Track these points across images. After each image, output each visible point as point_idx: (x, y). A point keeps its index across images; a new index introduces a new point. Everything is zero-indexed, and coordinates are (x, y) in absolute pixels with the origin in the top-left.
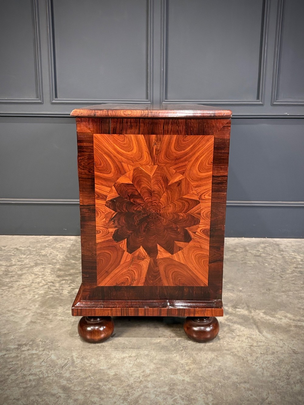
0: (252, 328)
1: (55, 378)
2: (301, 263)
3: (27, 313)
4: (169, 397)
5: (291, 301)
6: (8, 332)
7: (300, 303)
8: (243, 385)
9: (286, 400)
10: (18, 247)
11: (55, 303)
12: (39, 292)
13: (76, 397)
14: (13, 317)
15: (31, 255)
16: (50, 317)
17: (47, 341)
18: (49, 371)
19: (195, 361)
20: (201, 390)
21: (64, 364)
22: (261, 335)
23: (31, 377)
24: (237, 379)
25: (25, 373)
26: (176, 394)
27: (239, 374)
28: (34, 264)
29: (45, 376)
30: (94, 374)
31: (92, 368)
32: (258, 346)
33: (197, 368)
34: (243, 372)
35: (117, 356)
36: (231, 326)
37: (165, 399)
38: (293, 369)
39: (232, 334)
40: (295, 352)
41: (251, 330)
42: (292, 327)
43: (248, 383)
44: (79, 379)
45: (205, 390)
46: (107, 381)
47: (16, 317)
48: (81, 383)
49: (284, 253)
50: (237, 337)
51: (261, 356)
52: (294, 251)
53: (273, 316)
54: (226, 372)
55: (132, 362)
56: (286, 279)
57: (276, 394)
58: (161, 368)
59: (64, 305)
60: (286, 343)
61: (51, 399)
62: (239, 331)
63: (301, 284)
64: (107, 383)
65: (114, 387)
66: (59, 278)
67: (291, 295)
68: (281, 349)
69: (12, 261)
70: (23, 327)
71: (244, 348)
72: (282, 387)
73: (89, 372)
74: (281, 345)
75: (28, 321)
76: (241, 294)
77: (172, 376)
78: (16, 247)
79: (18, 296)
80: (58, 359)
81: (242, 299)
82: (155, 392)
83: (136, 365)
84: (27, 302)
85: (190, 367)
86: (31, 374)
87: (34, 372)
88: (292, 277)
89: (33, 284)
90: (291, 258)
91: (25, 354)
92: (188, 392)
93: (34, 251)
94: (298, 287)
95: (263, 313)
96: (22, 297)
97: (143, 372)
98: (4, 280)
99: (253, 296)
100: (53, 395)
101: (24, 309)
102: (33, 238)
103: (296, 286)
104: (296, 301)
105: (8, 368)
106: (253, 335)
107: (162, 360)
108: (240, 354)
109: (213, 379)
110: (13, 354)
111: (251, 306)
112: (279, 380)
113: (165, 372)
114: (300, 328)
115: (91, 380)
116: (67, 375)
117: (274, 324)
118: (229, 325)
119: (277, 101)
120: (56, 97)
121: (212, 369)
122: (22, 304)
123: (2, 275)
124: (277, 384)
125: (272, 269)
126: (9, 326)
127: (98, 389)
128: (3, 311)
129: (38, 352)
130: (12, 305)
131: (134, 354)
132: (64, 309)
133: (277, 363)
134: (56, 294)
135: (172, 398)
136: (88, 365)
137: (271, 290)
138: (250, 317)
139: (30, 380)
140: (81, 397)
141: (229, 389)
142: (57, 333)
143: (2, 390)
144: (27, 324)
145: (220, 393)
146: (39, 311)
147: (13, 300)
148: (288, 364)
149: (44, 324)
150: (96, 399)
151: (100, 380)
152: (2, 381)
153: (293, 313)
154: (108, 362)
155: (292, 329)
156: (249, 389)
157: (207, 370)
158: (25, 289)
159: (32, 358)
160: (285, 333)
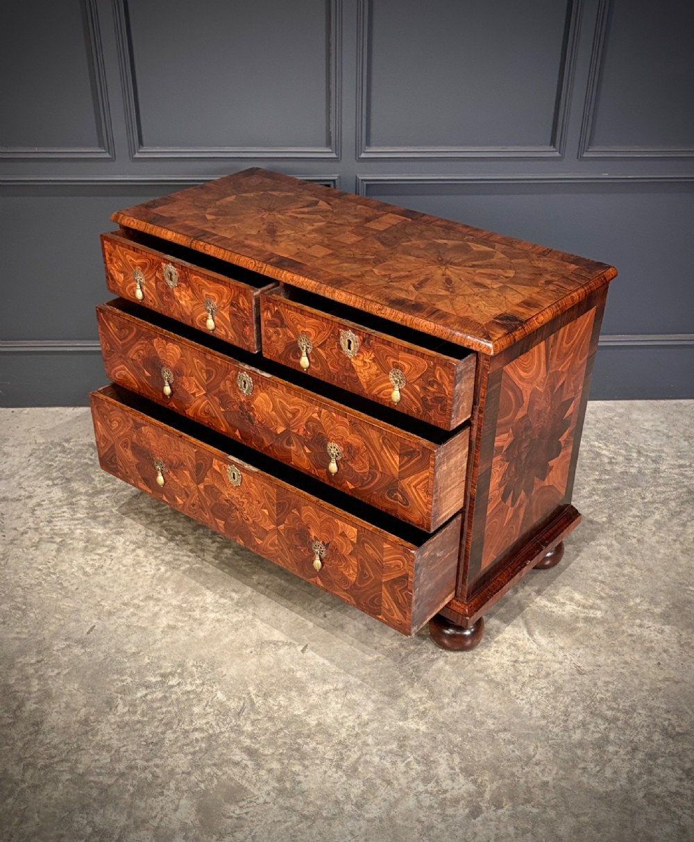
0: (517, 626)
1: (233, 735)
2: (608, 468)
3: (157, 608)
4: (399, 760)
6: (137, 650)
8: (502, 735)
9: (560, 756)
11: (197, 583)
12: (163, 557)
13: (269, 766)
14: (136, 618)
16: (197, 614)
17: (204, 666)
18: (220, 724)
19: (433, 694)
20: (443, 746)
21: (240, 708)
22: (530, 638)
23: (197, 735)
24: (494, 724)
25: (186, 728)
26: (408, 754)
27: (497, 715)
29: (217, 732)
30: (288, 724)
31: (283, 713)
32: (527, 662)
33: (436, 708)
34: (502, 712)
35: (315, 689)
38: (574, 703)
40: (580, 672)
41: (517, 629)
42: (579, 622)
43: (509, 731)
44: (268, 734)
45: (448, 745)
46: (308, 736)
47: (141, 617)
48: (271, 742)
50: (495, 645)
51: (530, 681)
52: (598, 437)
53: (551, 599)
54: (478, 714)
55: (339, 700)
57: (548, 748)
58: (384, 709)
59: (214, 586)
60: (567, 654)
61: (235, 770)
64: (309, 740)
65: (320, 746)
68: (559, 666)
70: (157, 637)
71: (505, 666)
72: (557, 735)
73: (279, 721)
74: (561, 658)
75: (163, 626)
77: (401, 723)
79: (131, 570)
80: (228, 700)
82: (379, 753)
83: (346, 705)
84: (149, 582)
85: (426, 705)
86: (195, 730)
87: (198, 726)
88: (589, 506)
89: (149, 539)
90: (592, 455)
91: (176, 693)
92: (425, 750)
95: (536, 591)
96: (139, 571)
97: (359, 717)
98: (94, 530)
100: (236, 764)
101: (149, 598)
105: (158, 720)
106: (520, 640)
108: (498, 678)
109: (461, 727)
110: (157, 693)
112: (554, 723)
113: (391, 717)
114: (592, 624)
115: (285, 736)
116: (248, 728)
117: (552, 616)
119: (590, 150)
120: (141, 143)
121: (458, 708)
122: (142, 587)
123: (87, 518)
124: (550, 731)
126: (134, 638)
127: (298, 750)
128: (115, 605)
129: (194, 687)
130: (126, 590)
131: (340, 686)
132: (215, 595)
133: (552, 693)
135: (403, 761)
136: (276, 708)
138: (516, 602)
139: (197, 740)
140: (275, 765)
141: (482, 743)
142: (215, 649)
143: (162, 758)
144: (162, 632)
145: (469, 750)
146: (174, 602)
147: (125, 579)
148: (567, 694)
149: (190, 630)
150: (297, 768)
151: (298, 734)
152: (156, 744)
153: (584, 590)
154: (304, 701)
155: (580, 625)
156: (510, 742)
157: (451, 710)
158: (138, 551)
159: (189, 699)
160: (568, 635)
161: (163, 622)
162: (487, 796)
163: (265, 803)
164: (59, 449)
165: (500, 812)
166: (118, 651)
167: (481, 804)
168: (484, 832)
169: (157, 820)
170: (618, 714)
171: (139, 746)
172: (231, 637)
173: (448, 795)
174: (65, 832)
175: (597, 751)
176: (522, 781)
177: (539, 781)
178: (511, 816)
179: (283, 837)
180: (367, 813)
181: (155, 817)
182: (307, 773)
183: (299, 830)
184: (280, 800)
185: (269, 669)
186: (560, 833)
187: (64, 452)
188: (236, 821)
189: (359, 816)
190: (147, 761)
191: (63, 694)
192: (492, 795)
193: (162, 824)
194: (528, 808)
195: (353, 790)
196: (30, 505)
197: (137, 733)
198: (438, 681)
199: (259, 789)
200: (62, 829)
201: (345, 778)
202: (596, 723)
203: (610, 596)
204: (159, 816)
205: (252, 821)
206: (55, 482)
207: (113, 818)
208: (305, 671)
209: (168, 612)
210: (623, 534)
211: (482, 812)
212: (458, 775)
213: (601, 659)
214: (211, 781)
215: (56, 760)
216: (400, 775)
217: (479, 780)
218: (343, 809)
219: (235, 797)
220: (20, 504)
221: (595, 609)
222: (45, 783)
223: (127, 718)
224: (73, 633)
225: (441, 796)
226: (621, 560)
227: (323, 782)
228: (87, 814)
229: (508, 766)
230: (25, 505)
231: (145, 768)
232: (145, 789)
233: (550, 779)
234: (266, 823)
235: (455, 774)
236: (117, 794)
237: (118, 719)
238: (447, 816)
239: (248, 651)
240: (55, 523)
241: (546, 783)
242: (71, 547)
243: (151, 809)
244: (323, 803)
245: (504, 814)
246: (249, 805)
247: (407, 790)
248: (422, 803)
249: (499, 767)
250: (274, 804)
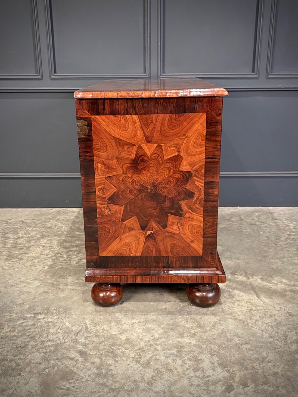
0: (250, 294)
1: (72, 344)
2: (294, 230)
3: (39, 284)
4: (178, 359)
5: (285, 267)
6: (23, 302)
7: (294, 269)
8: (245, 346)
9: (284, 358)
10: (23, 220)
11: (65, 273)
12: (48, 263)
13: (92, 360)
14: (26, 288)
15: (37, 227)
16: (61, 287)
17: (61, 310)
18: (65, 338)
19: (200, 325)
20: (206, 352)
21: (78, 331)
22: (258, 299)
23: (50, 343)
24: (239, 340)
25: (44, 339)
26: (184, 355)
27: (241, 336)
28: (41, 237)
29: (62, 342)
30: (107, 339)
31: (105, 334)
32: (257, 310)
33: (202, 332)
34: (244, 335)
35: (127, 322)
36: (231, 292)
37: (174, 360)
38: (289, 330)
39: (232, 299)
40: (291, 315)
41: (250, 295)
42: (287, 292)
43: (249, 344)
44: (94, 344)
45: (210, 351)
46: (120, 345)
47: (29, 288)
48: (96, 348)
49: (278, 221)
50: (237, 302)
51: (260, 319)
52: (287, 219)
53: (269, 282)
54: (229, 335)
55: (141, 327)
56: (280, 246)
57: (275, 353)
58: (169, 332)
59: (73, 275)
60: (282, 307)
61: (70, 362)
62: (239, 296)
63: (295, 251)
64: (120, 347)
65: (127, 351)
66: (66, 249)
67: (286, 261)
68: (278, 312)
69: (19, 233)
70: (36, 296)
71: (244, 312)
72: (281, 347)
73: (102, 338)
74: (278, 309)
75: (40, 291)
76: (239, 261)
77: (179, 340)
78: (21, 219)
79: (29, 268)
80: (72, 326)
81: (240, 266)
82: (165, 354)
83: (145, 330)
84: (37, 273)
85: (195, 331)
86: (49, 341)
87: (51, 338)
88: (286, 244)
89: (42, 255)
90: (284, 226)
91: (41, 322)
92: (195, 353)
93: (40, 223)
94: (292, 254)
95: (260, 279)
96: (33, 268)
97: (152, 336)
98: (14, 252)
99: (250, 263)
100: (71, 359)
101: (36, 279)
102: (37, 210)
103: (290, 252)
104: (291, 268)
105: (27, 335)
106: (252, 300)
107: (169, 325)
108: (241, 318)
109: (217, 341)
110: (30, 322)
111: (249, 273)
112: (277, 340)
113: (173, 336)
114: (295, 293)
115: (105, 345)
116: (82, 340)
117: (270, 289)
118: (229, 291)
119: (272, 73)
120: (55, 72)
121: (215, 332)
122: (33, 275)
123: (11, 247)
124: (276, 344)
125: (267, 237)
126: (22, 297)
127: (112, 352)
128: (16, 282)
129: (53, 320)
130: (24, 276)
131: (142, 320)
132: (74, 279)
133: (275, 325)
134: (65, 264)
135: (180, 359)
136: (101, 331)
137: (266, 257)
138: (249, 283)
139: (49, 346)
140: (97, 360)
141: (232, 350)
142: (69, 302)
143: (24, 355)
144: (40, 294)
145: (224, 354)
146: (50, 281)
147: (25, 271)
148: (285, 325)
149: (56, 293)
150: (111, 362)
151: (114, 344)
152: (23, 347)
153: (288, 278)
154: (119, 328)
155: (288, 293)
156: (250, 350)
157: (211, 333)
158: (34, 260)
159: (48, 325)
160: (281, 298)
162: (237, 379)
163: (87, 381)
164: (5, 222)
165: (246, 389)
166: (12, 302)
167: (233, 384)
169: (13, 390)
171: (12, 348)
172: (79, 297)
173: (210, 379)
176: (260, 371)
177: (272, 372)
178: (255, 392)
180: (155, 388)
181: (12, 388)
182: (117, 365)
184: (97, 380)
185: (100, 312)
187: (7, 223)
188: (65, 391)
189: (149, 390)
190: (15, 356)
192: (241, 379)
193: (15, 392)
194: (266, 387)
195: (146, 374)
197: (12, 342)
198: (203, 318)
199: (84, 373)
201: (141, 368)
204: (14, 388)
205: (76, 391)
208: (121, 313)
211: (234, 389)
212: (217, 367)
214: (54, 367)
216: (178, 367)
217: (231, 370)
218: (138, 385)
219: (67, 377)
221: (296, 286)
223: (8, 334)
225: (206, 379)
227: (127, 370)
229: (250, 363)
231: (12, 360)
232: (9, 372)
233: (279, 371)
234: (85, 393)
235: (214, 367)
237: (2, 334)
238: (210, 390)
239: (88, 303)
241: (276, 374)
243: (10, 383)
244: (125, 381)
245: (249, 390)
246: (76, 382)
247: (182, 375)
248: (193, 383)
249: (244, 363)
250: (93, 382)
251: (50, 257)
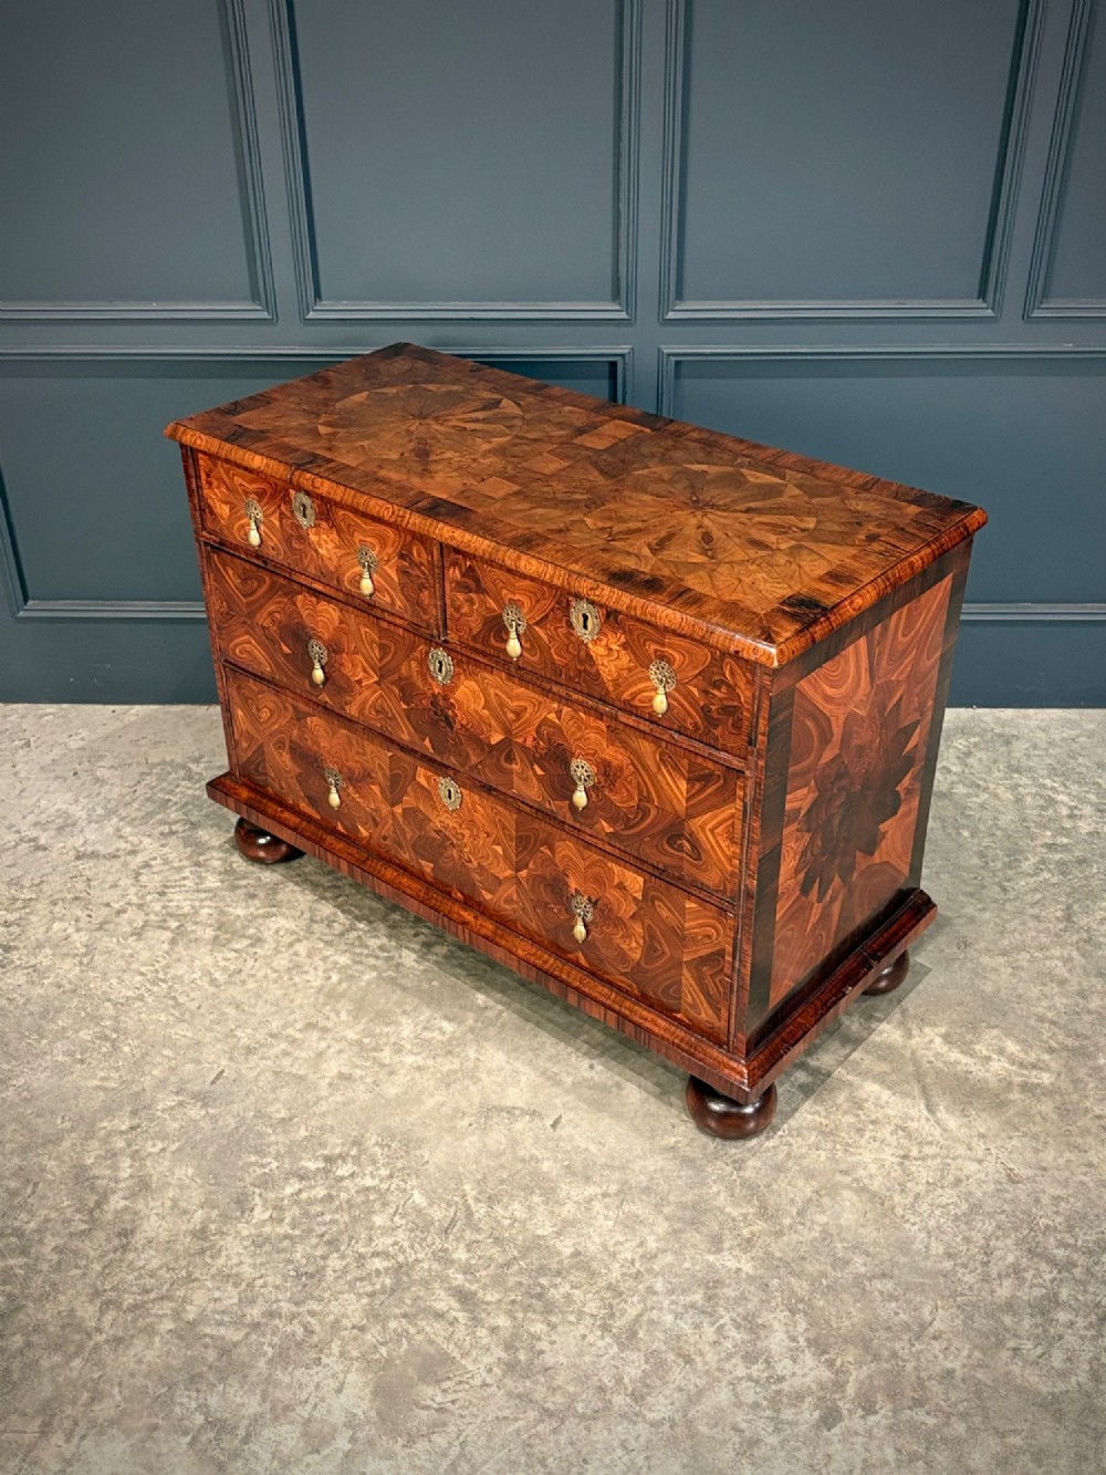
0: (909, 1096)
1: (436, 1266)
2: (1068, 824)
3: (323, 1045)
4: (706, 1321)
5: (1021, 988)
6: (289, 1114)
7: (1046, 996)
8: (878, 1284)
9: (975, 1325)
11: (389, 1001)
12: (336, 958)
13: (492, 1322)
14: (289, 1060)
16: (386, 1056)
17: (394, 1145)
18: (416, 1245)
19: (766, 1208)
20: (779, 1300)
21: (448, 1220)
22: (930, 1117)
23: (378, 1264)
24: (865, 1265)
25: (362, 1250)
26: (721, 1311)
27: (871, 1249)
29: (410, 1260)
30: (525, 1251)
31: (519, 1232)
32: (923, 1159)
33: (771, 1233)
34: (880, 1245)
35: (572, 1193)
36: (857, 1089)
37: (697, 1326)
38: (1000, 1233)
39: (858, 1116)
40: (1013, 1179)
41: (908, 1101)
42: (1012, 1092)
43: (891, 1277)
44: (492, 1267)
45: (788, 1298)
46: (559, 1273)
47: (297, 1059)
48: (497, 1281)
49: (1023, 780)
50: (871, 1127)
51: (928, 1192)
52: (1053, 772)
53: (967, 1050)
54: (839, 1245)
55: (611, 1214)
56: (1017, 898)
57: (954, 1310)
58: (684, 1231)
59: (414, 1010)
60: (991, 1147)
61: (437, 1326)
62: (876, 1105)
63: (1057, 918)
64: (559, 1280)
65: (577, 1292)
67: (1025, 964)
68: (977, 1166)
70: (322, 1094)
71: (887, 1163)
72: (971, 1288)
73: (512, 1246)
74: (980, 1153)
75: (332, 1074)
77: (711, 1258)
79: (286, 978)
80: (431, 1204)
82: (673, 1307)
83: (622, 1222)
84: (312, 999)
87: (381, 1247)
88: (1035, 890)
89: (315, 926)
90: (1042, 802)
91: (347, 1189)
92: (750, 1305)
94: (1048, 932)
95: (942, 1036)
96: (297, 979)
97: (641, 1244)
98: (231, 909)
100: (439, 1316)
101: (311, 1026)
103: (1042, 926)
104: (1035, 991)
105: (318, 1236)
106: (913, 1120)
107: (683, 1206)
108: (876, 1185)
109: (810, 1268)
110: (318, 1189)
111: (911, 1012)
112: (965, 1266)
113: (694, 1246)
114: (1034, 1095)
115: (521, 1272)
116: (461, 1254)
117: (967, 1079)
118: (851, 1085)
119: (1044, 305)
121: (806, 1235)
122: (301, 1006)
123: (221, 889)
124: (959, 1280)
125: (981, 855)
126: (285, 1093)
127: (540, 1296)
128: (258, 1036)
129: (376, 1182)
130: (276, 1012)
131: (613, 1188)
132: (416, 1025)
133: (964, 1214)
135: (713, 1324)
136: (507, 1222)
137: (970, 945)
138: (908, 1054)
139: (378, 1272)
140: (502, 1321)
141: (845, 1296)
142: (414, 1117)
143: (320, 1300)
144: (330, 1084)
145: (823, 1309)
146: (351, 1035)
147: (276, 991)
148: (990, 1215)
149: (374, 1082)
150: (538, 1327)
151: (542, 1270)
152: (312, 1276)
153: (1022, 1036)
154: (552, 1213)
155: (1015, 1096)
156: (892, 1298)
157: (795, 1237)
158: (297, 947)
159: (368, 1201)
160: (993, 1113)
161: (332, 1067)
162: (851, 1390)
163: (485, 1385)
164: (182, 773)
165: (872, 1419)
166: (259, 1114)
167: (841, 1404)
168: (845, 1455)
169: (309, 1407)
170: (1076, 1256)
171: (285, 1278)
172: (439, 1098)
173: (785, 1386)
174: (160, 1421)
175: (1039, 1320)
176: (909, 1367)
177: (938, 1369)
178: (890, 1428)
179: (512, 1446)
180: (650, 1410)
181: (306, 1402)
182: (554, 1337)
183: (537, 1435)
184: (509, 1382)
185: (499, 1155)
186: (973, 1464)
187: (190, 778)
188: (436, 1415)
189: (637, 1415)
190: (297, 1304)
191: (169, 1184)
192: (860, 1388)
193: (317, 1414)
194: (920, 1415)
195: (628, 1369)
196: (133, 866)
197: (282, 1256)
198: (775, 1187)
199: (475, 1361)
200: (157, 1416)
201: (615, 1349)
202: (1037, 1269)
203: (1066, 1048)
204: (312, 1400)
205: (462, 1416)
206: (174, 828)
207: (238, 1400)
208: (556, 1161)
209: (341, 1051)
210: (1089, 941)
211: (840, 1418)
212: (803, 1351)
213: (1048, 1157)
214: (399, 1342)
215: (152, 1296)
216: (707, 1348)
217: (839, 1362)
218: (610, 1402)
219: (436, 1373)
220: (117, 864)
221: (1040, 1068)
222: (133, 1336)
223: (267, 1229)
224: (189, 1082)
225: (774, 1387)
226: (1085, 984)
227: (580, 1354)
228: (198, 1391)
229: (887, 1339)
230: (125, 864)
231: (294, 1316)
232: (291, 1352)
233: (957, 1365)
234: (484, 1421)
235: (797, 1349)
236: (247, 1359)
237: (253, 1231)
238: (782, 1422)
239: (465, 1122)
240: (170, 896)
241: (950, 1373)
242: (192, 936)
243: (300, 1387)
244: (578, 1390)
245: (878, 1424)
246: (457, 1388)
247: (717, 1374)
248: (742, 1398)
249: (871, 1340)
250: (499, 1388)
251: (341, 935)
